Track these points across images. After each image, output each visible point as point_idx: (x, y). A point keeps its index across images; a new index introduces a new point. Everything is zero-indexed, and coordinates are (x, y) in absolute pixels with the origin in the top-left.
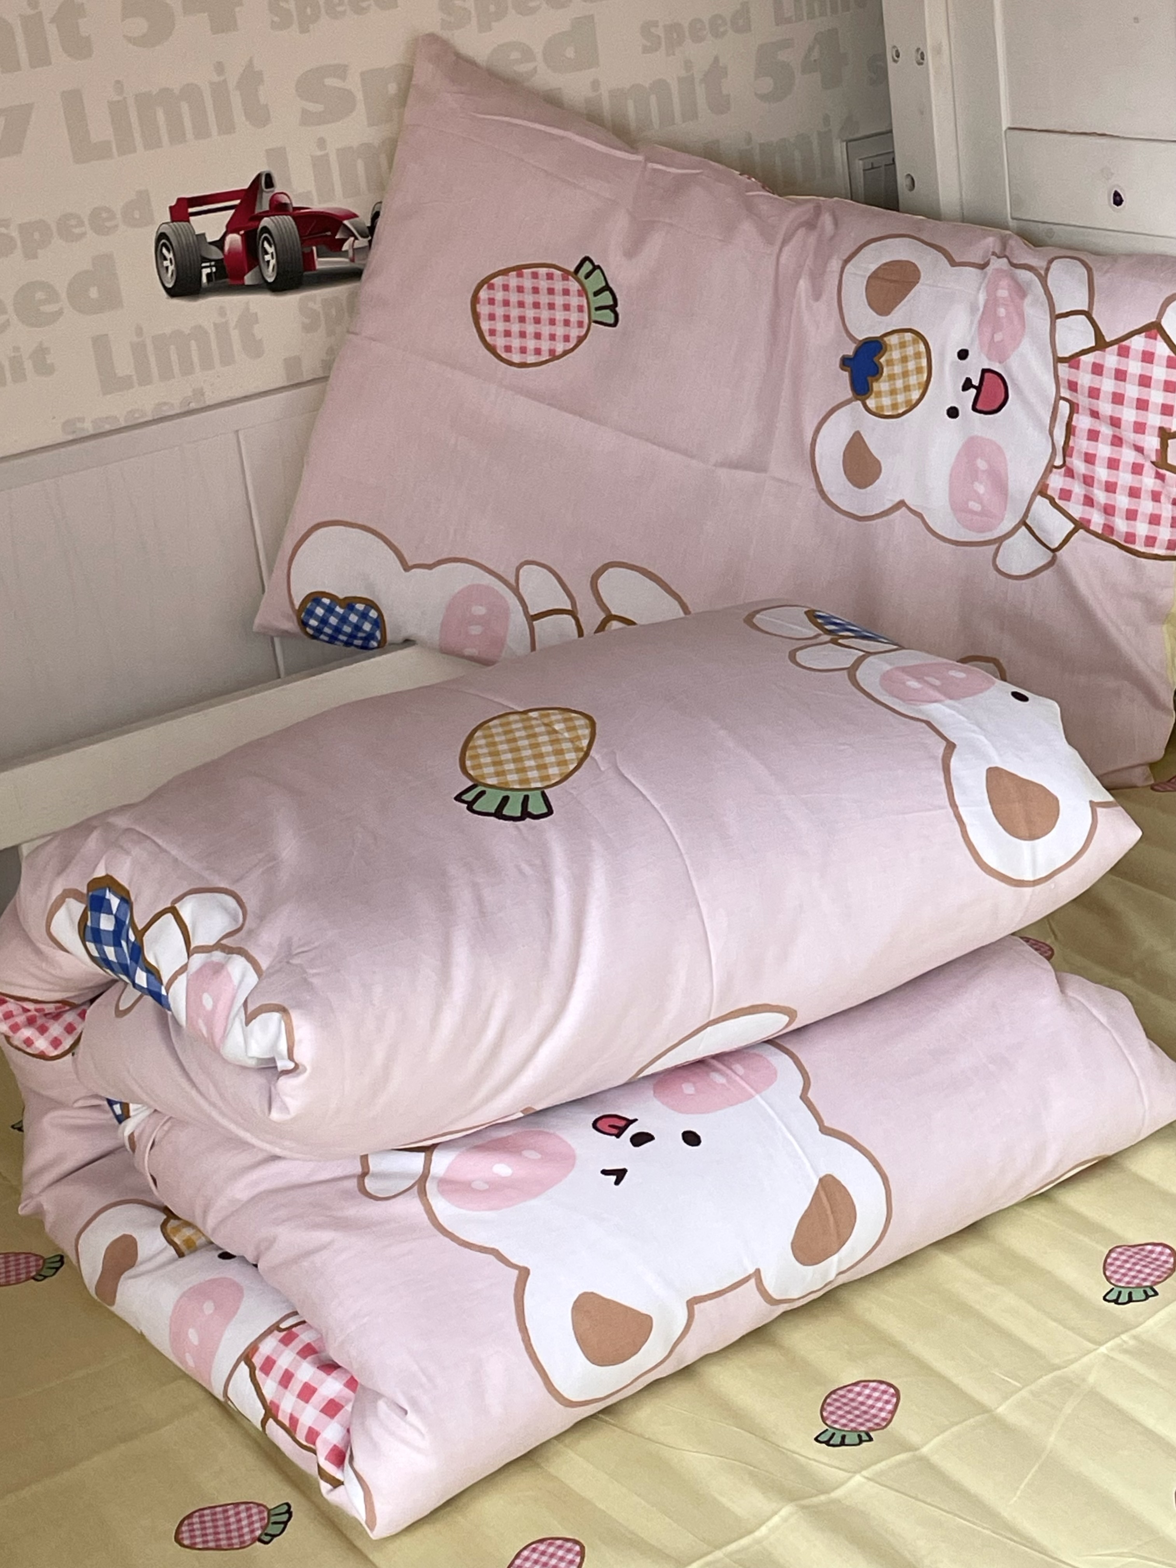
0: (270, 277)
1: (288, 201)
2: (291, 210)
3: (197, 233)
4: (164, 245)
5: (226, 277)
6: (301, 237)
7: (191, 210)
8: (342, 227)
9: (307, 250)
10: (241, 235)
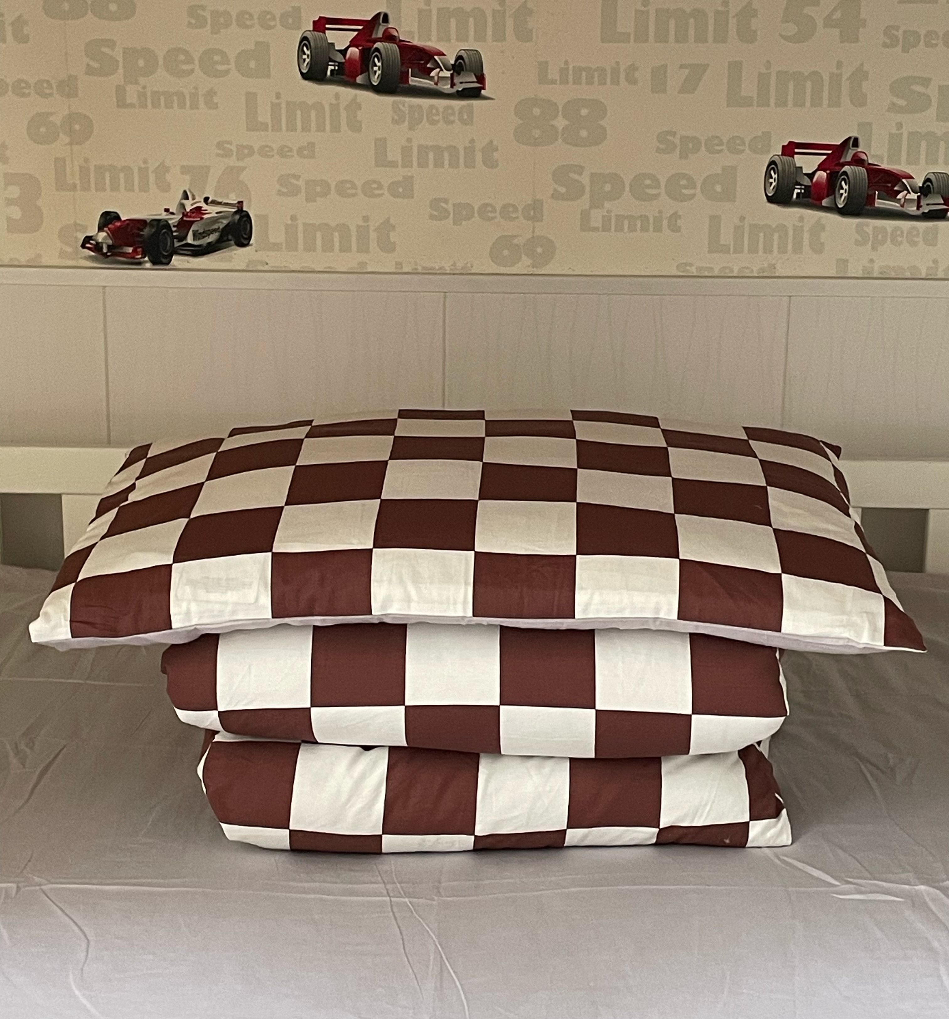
0: (841, 204)
1: (865, 158)
2: (866, 164)
3: (797, 165)
4: (773, 169)
5: (810, 197)
6: (869, 183)
7: (796, 150)
8: (900, 184)
9: (870, 193)
10: (827, 174)
